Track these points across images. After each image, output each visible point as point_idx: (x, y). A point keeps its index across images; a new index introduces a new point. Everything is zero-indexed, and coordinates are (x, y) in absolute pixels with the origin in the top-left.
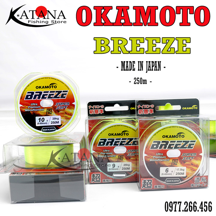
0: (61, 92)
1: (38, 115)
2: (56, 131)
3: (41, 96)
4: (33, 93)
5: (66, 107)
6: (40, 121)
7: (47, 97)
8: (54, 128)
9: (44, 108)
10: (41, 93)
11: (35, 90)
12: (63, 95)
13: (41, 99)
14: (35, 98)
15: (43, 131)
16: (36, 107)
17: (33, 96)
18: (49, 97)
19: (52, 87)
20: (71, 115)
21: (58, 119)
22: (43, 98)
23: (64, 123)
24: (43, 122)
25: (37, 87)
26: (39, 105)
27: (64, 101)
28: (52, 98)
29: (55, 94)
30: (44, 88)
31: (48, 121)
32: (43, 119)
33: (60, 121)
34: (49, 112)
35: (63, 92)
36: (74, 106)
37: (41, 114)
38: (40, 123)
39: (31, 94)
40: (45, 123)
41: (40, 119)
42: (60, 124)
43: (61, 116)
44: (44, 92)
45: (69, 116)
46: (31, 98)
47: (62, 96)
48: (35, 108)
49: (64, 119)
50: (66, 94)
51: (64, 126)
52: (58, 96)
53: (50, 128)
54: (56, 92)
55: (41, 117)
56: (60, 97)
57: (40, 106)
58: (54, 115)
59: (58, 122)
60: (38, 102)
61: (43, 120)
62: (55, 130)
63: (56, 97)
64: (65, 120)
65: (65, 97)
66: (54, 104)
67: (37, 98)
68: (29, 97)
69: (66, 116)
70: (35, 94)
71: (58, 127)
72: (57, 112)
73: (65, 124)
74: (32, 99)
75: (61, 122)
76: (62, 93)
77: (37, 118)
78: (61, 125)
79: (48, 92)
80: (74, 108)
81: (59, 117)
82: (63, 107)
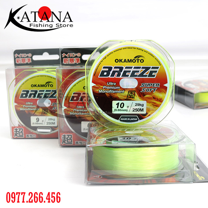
0: (149, 68)
1: (116, 98)
2: (139, 121)
3: (122, 73)
4: (110, 68)
5: (155, 89)
6: (118, 107)
7: (130, 75)
8: (136, 118)
9: (124, 89)
10: (121, 69)
11: (113, 65)
12: (151, 72)
13: (121, 77)
14: (113, 75)
15: (121, 121)
16: (114, 88)
17: (111, 72)
18: (133, 75)
19: (137, 61)
20: (161, 100)
21: (143, 105)
22: (125, 75)
23: (150, 111)
24: (121, 109)
25: (117, 61)
26: (118, 84)
27: (152, 81)
28: (136, 76)
29: (141, 71)
30: (126, 62)
31: (129, 108)
32: (122, 104)
33: (145, 108)
34: (131, 96)
35: (153, 68)
36: (166, 88)
37: (119, 97)
38: (117, 109)
39: (107, 69)
40: (124, 110)
41: (118, 104)
42: (144, 112)
43: (147, 102)
44: (126, 68)
45: (158, 103)
46: (108, 75)
47: (151, 74)
48: (112, 89)
49: (151, 105)
50: (156, 72)
51: (150, 115)
52: (144, 74)
53: (130, 118)
54: (143, 68)
55: (120, 102)
56: (148, 75)
57: (119, 86)
58: (138, 100)
59: (143, 109)
60: (117, 81)
61: (122, 106)
62: (137, 120)
63: (142, 75)
64: (152, 107)
65: (154, 76)
66: (139, 84)
67: (115, 76)
68: (105, 74)
69: (153, 103)
70: (113, 69)
71: (141, 117)
72: (142, 95)
73: (152, 113)
74: (109, 77)
75: (147, 110)
76: (151, 70)
77: (114, 103)
78: (147, 113)
79: (131, 68)
80: (166, 91)
81: (144, 103)
82: (151, 90)
